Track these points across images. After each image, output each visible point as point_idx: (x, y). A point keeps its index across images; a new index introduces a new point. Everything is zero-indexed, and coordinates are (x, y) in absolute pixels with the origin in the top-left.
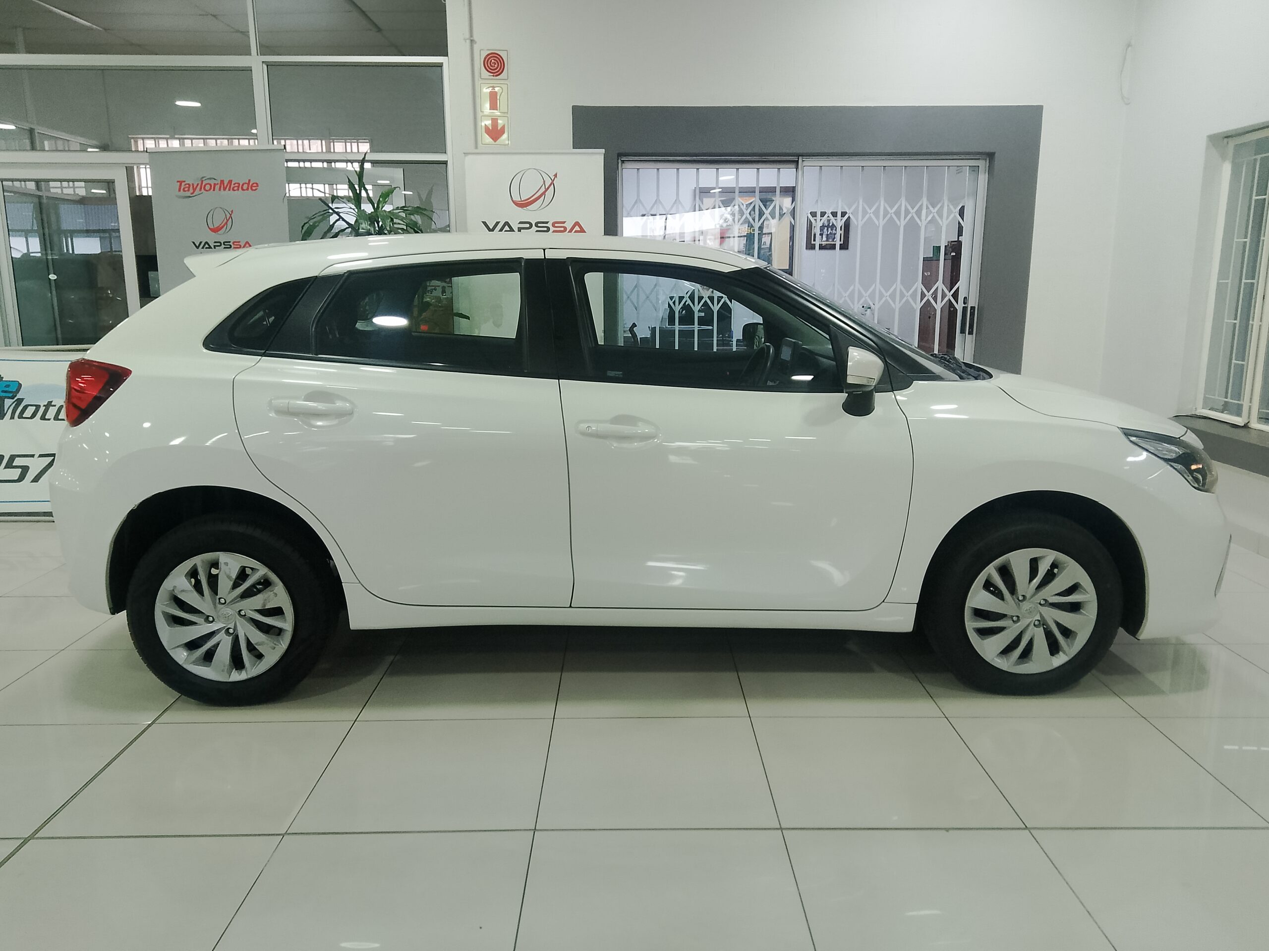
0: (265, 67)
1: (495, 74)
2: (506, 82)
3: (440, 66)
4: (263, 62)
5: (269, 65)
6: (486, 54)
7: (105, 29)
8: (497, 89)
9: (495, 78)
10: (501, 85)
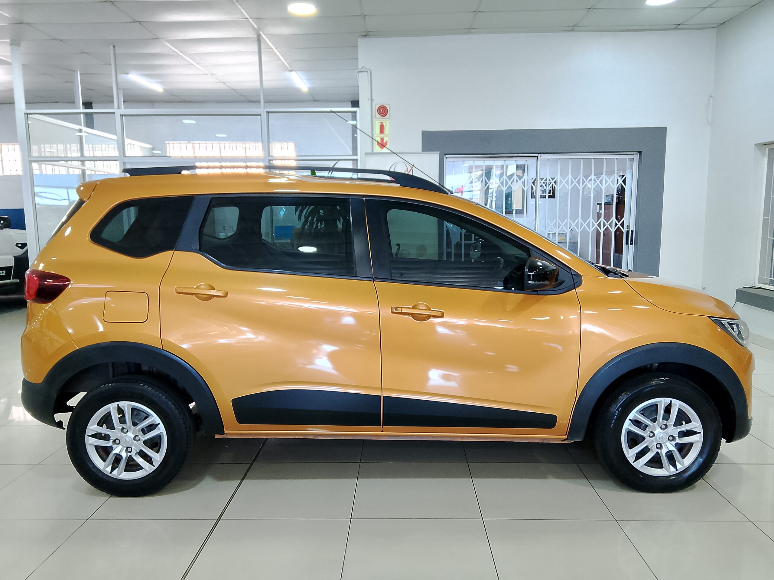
0: (267, 114)
1: (383, 116)
2: (388, 120)
3: (356, 112)
4: (266, 111)
6: (379, 106)
8: (384, 124)
9: (383, 118)
10: (386, 121)
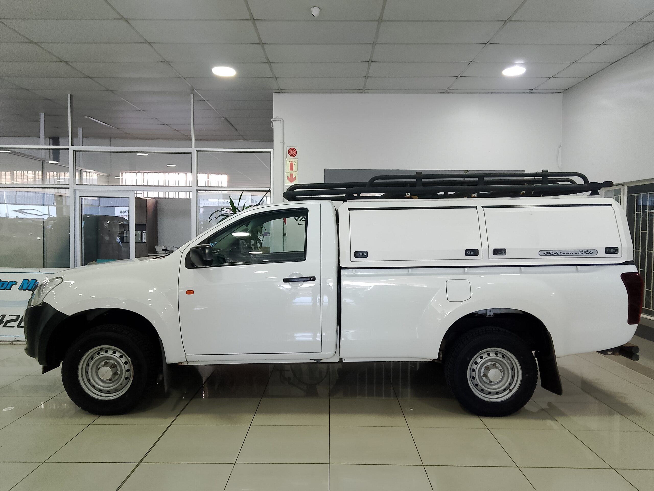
0: (197, 152)
1: (292, 156)
2: (297, 159)
3: (270, 152)
4: (196, 151)
5: (198, 151)
6: (289, 148)
7: (117, 128)
8: (293, 162)
9: (293, 158)
10: (295, 161)
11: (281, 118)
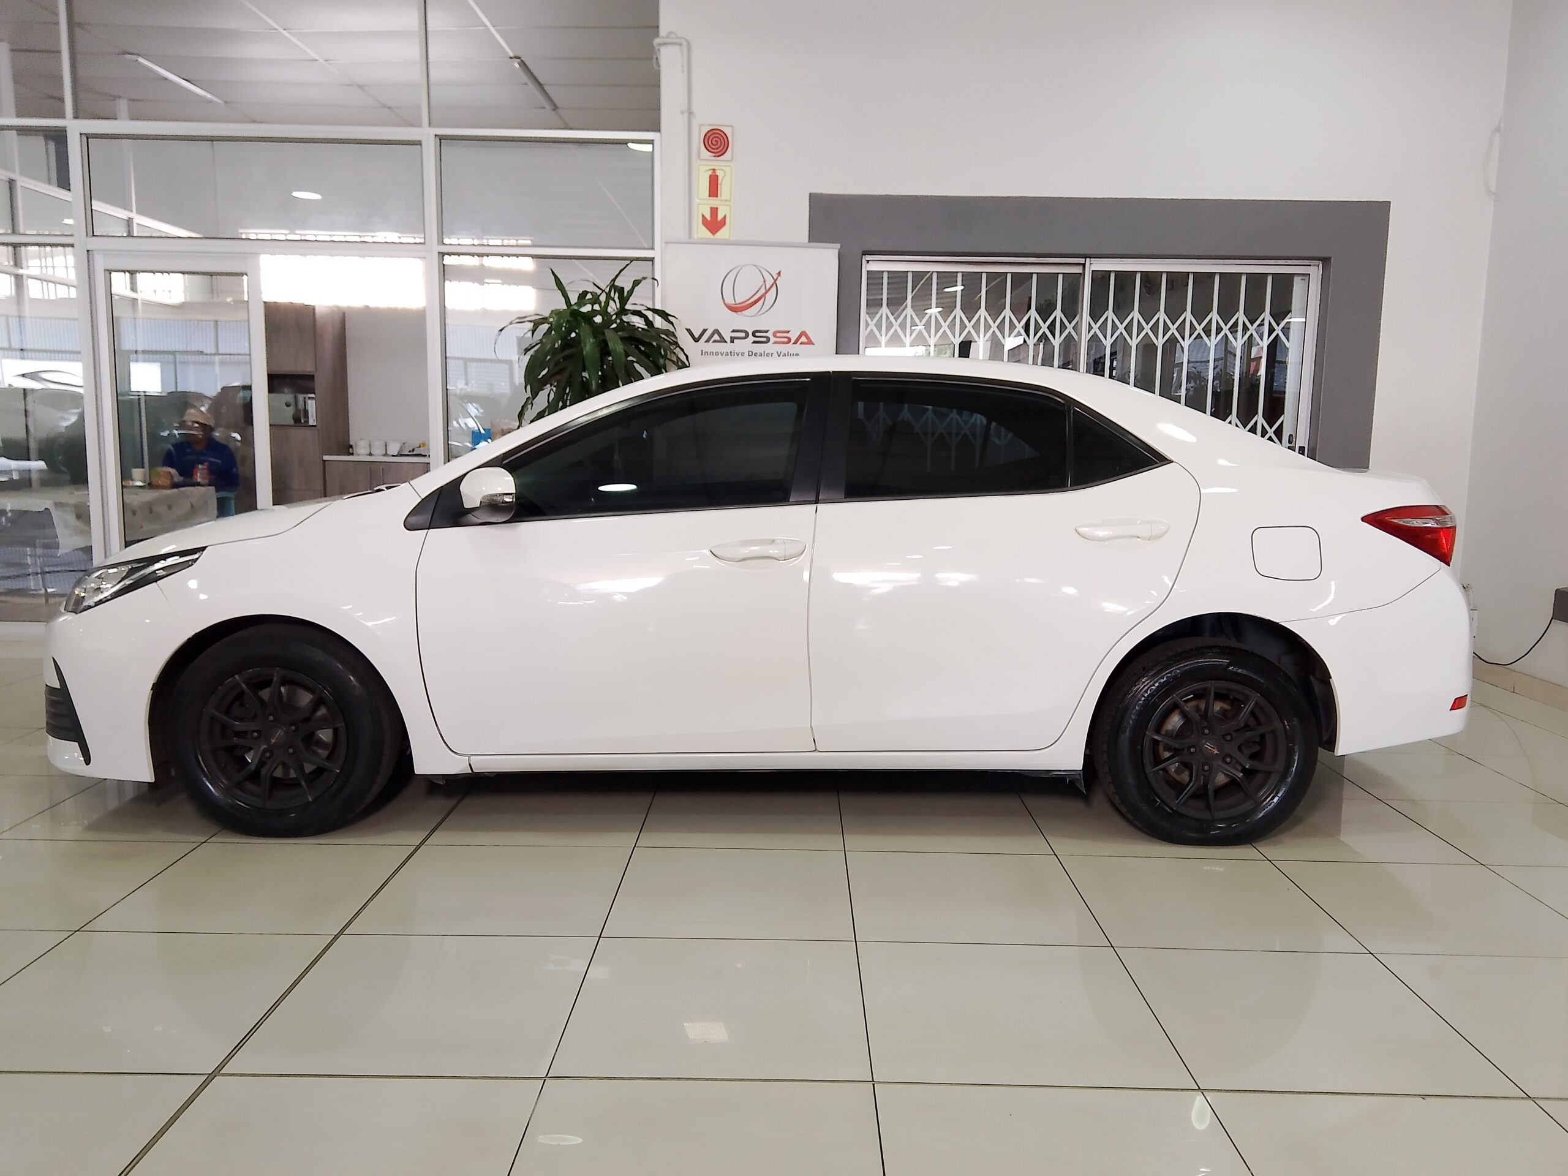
0: (438, 140)
1: (716, 154)
2: (730, 163)
3: (652, 142)
4: (436, 135)
5: (441, 138)
6: (707, 130)
8: (718, 173)
9: (717, 158)
10: (724, 168)
11: (682, 38)
